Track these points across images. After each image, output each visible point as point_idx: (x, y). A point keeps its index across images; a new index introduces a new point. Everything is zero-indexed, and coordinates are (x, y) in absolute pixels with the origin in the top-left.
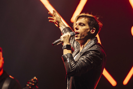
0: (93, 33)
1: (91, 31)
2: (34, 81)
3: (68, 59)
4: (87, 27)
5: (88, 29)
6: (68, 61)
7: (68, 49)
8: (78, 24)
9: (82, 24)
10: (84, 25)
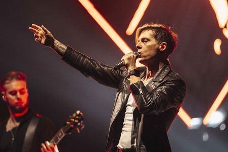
0: (164, 49)
1: (160, 47)
2: (77, 117)
3: (140, 89)
4: (153, 42)
5: (155, 45)
6: (141, 92)
7: (137, 76)
8: (140, 41)
9: (146, 40)
10: (148, 40)
